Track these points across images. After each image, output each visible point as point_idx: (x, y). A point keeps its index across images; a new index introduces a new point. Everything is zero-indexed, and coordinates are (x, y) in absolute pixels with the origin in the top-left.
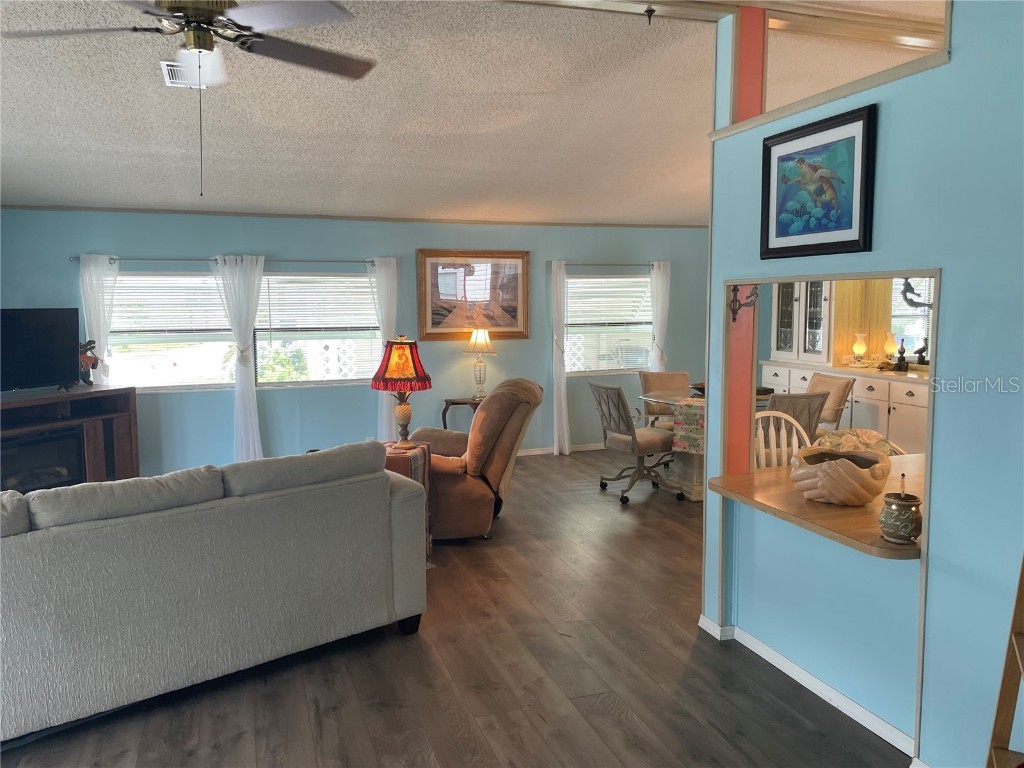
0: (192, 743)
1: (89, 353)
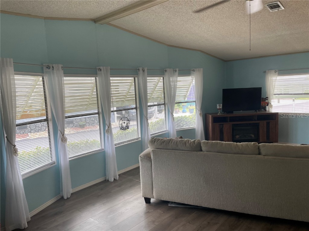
1: (267, 101)
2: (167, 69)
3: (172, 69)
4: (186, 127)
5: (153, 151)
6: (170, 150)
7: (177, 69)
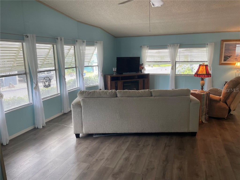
0: (140, 143)
1: (142, 66)
2: (78, 40)
3: (81, 40)
4: (91, 85)
5: (82, 100)
6: (95, 98)
7: (85, 41)
